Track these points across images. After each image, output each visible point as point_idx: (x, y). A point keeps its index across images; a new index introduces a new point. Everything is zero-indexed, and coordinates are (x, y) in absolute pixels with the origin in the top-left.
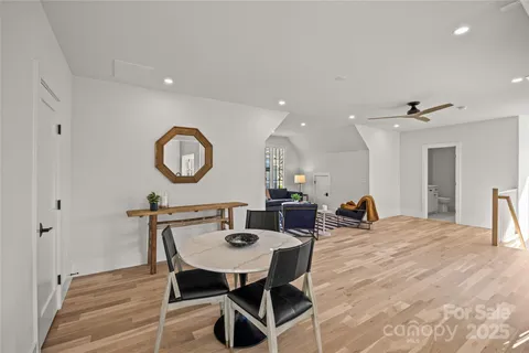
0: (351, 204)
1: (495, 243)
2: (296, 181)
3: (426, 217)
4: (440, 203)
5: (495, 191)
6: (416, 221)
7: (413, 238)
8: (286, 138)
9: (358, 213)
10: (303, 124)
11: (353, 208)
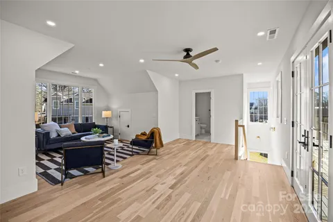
0: (144, 134)
1: (236, 158)
2: (103, 116)
3: (194, 139)
4: (201, 128)
5: (237, 121)
6: (189, 142)
7: (187, 160)
8: (96, 80)
9: (148, 143)
10: (101, 65)
11: (144, 138)
